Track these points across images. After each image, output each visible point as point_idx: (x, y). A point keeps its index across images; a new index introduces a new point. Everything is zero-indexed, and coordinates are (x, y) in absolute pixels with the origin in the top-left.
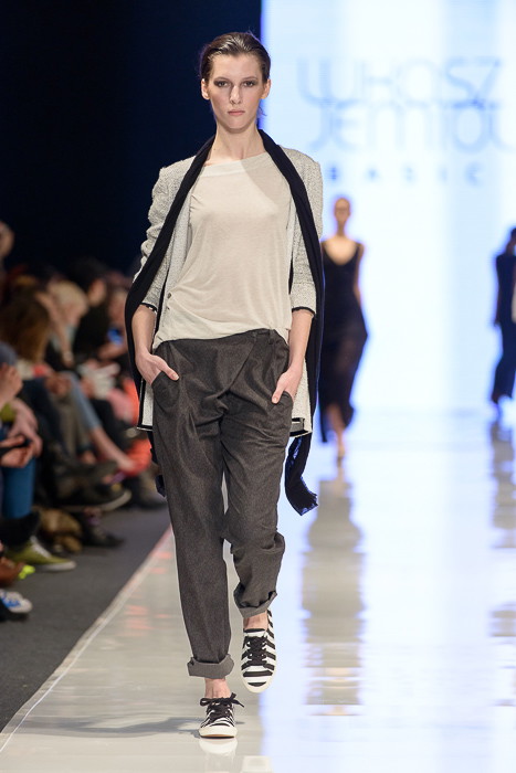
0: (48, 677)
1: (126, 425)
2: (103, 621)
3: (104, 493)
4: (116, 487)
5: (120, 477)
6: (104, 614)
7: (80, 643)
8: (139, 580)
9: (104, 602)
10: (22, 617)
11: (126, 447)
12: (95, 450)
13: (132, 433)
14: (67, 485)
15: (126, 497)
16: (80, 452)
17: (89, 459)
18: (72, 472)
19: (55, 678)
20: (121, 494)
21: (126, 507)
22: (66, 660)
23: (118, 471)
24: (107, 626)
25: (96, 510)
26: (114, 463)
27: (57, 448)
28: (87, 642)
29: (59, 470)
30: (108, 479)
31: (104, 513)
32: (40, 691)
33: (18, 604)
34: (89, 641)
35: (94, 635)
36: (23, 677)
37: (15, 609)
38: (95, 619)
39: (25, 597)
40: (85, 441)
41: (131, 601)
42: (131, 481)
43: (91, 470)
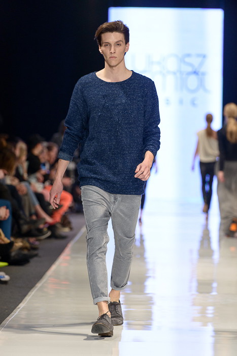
0: (16, 307)
2: (39, 285)
3: (40, 232)
4: (45, 230)
5: (47, 225)
6: (39, 282)
7: (29, 293)
8: (54, 268)
9: (40, 277)
10: (5, 282)
12: (37, 214)
14: (25, 228)
15: (49, 234)
16: (31, 215)
17: (34, 218)
18: (27, 223)
19: (19, 308)
20: (47, 232)
21: (49, 237)
22: (24, 301)
23: (46, 223)
24: (40, 287)
26: (44, 219)
27: (21, 212)
28: (32, 293)
29: (22, 222)
30: (41, 226)
32: (12, 313)
33: (4, 277)
34: (33, 293)
35: (35, 291)
36: (5, 307)
37: (3, 279)
38: (36, 284)
39: (7, 274)
40: (33, 211)
41: (50, 276)
42: (52, 227)
43: (35, 222)
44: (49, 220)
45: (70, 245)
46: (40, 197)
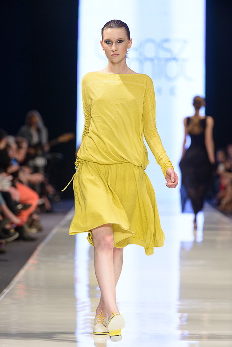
1: (17, 203)
2: (6, 291)
4: (13, 231)
6: (7, 288)
8: (22, 273)
9: (7, 283)
11: (17, 213)
12: (3, 214)
13: (20, 207)
15: (17, 235)
20: (14, 235)
21: (17, 240)
24: (8, 294)
25: (3, 241)
30: (8, 226)
31: (7, 243)
35: (2, 297)
38: (3, 290)
41: (19, 282)
42: (19, 228)
44: (17, 220)
45: (40, 248)
46: (7, 196)
